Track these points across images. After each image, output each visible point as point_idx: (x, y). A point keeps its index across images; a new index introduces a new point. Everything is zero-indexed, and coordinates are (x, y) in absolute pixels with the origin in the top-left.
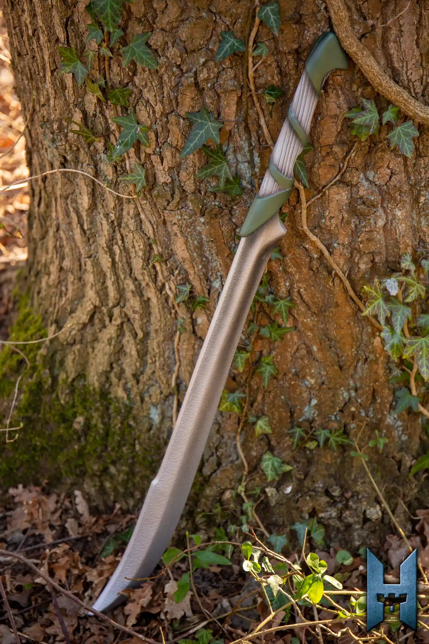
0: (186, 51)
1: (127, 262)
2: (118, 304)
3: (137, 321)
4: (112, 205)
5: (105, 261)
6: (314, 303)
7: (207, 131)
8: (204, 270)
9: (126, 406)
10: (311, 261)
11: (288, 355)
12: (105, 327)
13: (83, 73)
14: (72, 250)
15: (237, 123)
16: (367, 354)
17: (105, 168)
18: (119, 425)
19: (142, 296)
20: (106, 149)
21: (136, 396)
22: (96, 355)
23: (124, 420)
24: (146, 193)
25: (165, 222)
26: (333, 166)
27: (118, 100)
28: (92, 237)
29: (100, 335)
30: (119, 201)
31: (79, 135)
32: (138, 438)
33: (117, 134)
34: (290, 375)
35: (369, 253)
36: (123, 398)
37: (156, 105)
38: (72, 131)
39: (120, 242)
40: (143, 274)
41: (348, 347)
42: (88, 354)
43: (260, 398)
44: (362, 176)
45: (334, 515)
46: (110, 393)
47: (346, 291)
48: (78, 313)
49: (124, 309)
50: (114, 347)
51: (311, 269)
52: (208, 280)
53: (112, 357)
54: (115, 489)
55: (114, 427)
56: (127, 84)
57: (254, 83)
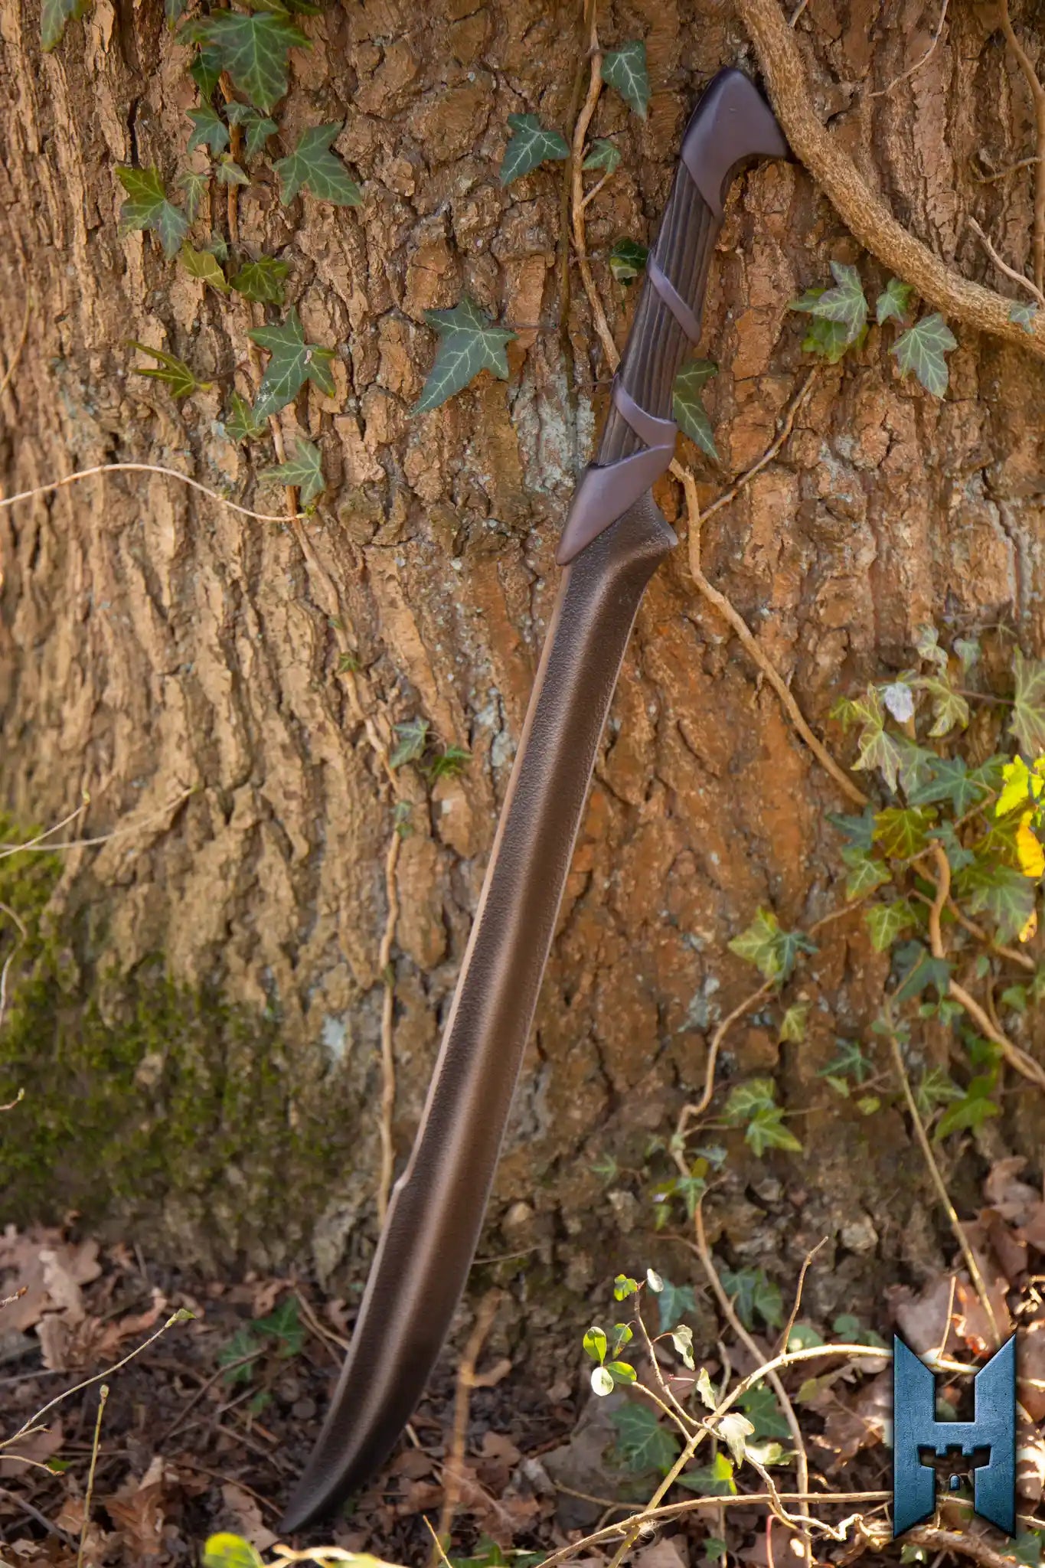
0: (427, 167)
1: (271, 677)
2: (246, 779)
3: (294, 817)
4: (236, 542)
5: (215, 679)
6: (714, 752)
7: (477, 352)
8: (458, 685)
9: (263, 1022)
10: (706, 653)
11: (653, 876)
12: (211, 836)
13: (176, 226)
14: (127, 659)
15: (543, 330)
16: (832, 866)
17: (220, 454)
18: (249, 1069)
19: (305, 755)
20: (223, 410)
21: (289, 996)
22: (189, 906)
23: (259, 1056)
24: (321, 508)
25: (365, 576)
26: (760, 426)
27: (260, 289)
28: (181, 624)
29: (198, 857)
30: (253, 532)
31: (155, 379)
32: (297, 1094)
33: (254, 373)
34: (658, 925)
35: (840, 628)
36: (257, 1004)
37: (351, 296)
38: (138, 372)
39: (253, 631)
40: (310, 703)
41: (789, 853)
42: (169, 904)
43: (586, 981)
44: (824, 447)
45: (770, 1244)
46: (224, 994)
47: (787, 719)
48: (144, 806)
49: (263, 791)
50: (237, 881)
51: (707, 671)
52: (467, 707)
53: (231, 908)
54: (241, 1223)
55: (236, 1075)
56: (281, 249)
57: (585, 234)
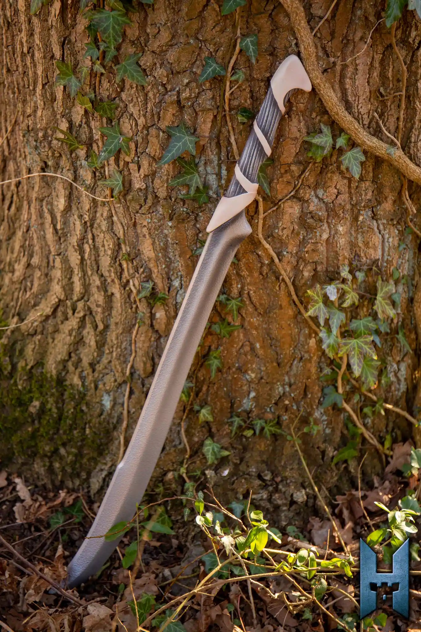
0: (172, 72)
1: (95, 260)
2: (82, 298)
3: (99, 314)
4: (87, 207)
5: (74, 259)
6: (261, 304)
7: (185, 144)
8: (166, 269)
9: (80, 393)
10: (261, 267)
11: (234, 350)
12: (67, 319)
13: (76, 85)
14: (41, 248)
15: (210, 138)
16: (302, 353)
17: (85, 173)
18: (72, 410)
19: (106, 291)
20: (87, 157)
21: (91, 383)
22: (56, 345)
23: (77, 406)
24: (121, 197)
25: (135, 225)
26: (289, 183)
27: (105, 112)
28: (64, 236)
29: (61, 327)
30: (94, 204)
31: (62, 142)
32: (90, 422)
33: (100, 144)
34: (234, 369)
35: (313, 262)
36: (78, 385)
37: (139, 119)
38: (56, 139)
39: (90, 241)
40: (109, 271)
41: (286, 346)
42: (48, 344)
43: (204, 389)
44: (313, 193)
45: (265, 496)
46: (66, 380)
47: (290, 295)
48: (42, 306)
49: (88, 303)
50: (75, 337)
51: (261, 274)
52: (169, 278)
53: (72, 346)
54: (63, 470)
55: (67, 412)
56: (115, 98)
57: (229, 104)
